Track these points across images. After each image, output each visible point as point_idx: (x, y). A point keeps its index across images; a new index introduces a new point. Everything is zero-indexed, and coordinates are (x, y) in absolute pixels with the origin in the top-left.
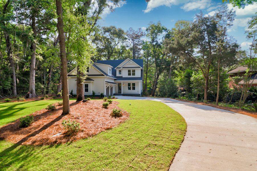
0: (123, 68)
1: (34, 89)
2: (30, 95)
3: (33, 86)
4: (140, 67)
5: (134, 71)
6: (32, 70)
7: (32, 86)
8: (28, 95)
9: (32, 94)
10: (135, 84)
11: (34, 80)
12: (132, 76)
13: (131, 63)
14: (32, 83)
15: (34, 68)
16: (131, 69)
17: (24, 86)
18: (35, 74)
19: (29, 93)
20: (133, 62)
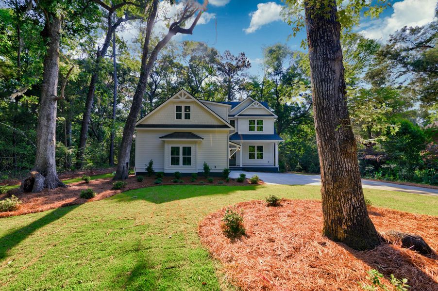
0: (240, 115)
1: (52, 161)
2: (41, 180)
3: (49, 152)
4: (274, 116)
5: (260, 123)
6: (45, 102)
7: (46, 150)
8: (33, 180)
9: (45, 176)
10: (262, 147)
11: (54, 132)
12: (256, 132)
13: (256, 106)
14: (46, 143)
15: (53, 95)
16: (256, 119)
17: (15, 149)
18: (55, 114)
19: (34, 173)
20: (260, 106)
